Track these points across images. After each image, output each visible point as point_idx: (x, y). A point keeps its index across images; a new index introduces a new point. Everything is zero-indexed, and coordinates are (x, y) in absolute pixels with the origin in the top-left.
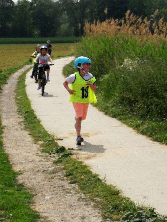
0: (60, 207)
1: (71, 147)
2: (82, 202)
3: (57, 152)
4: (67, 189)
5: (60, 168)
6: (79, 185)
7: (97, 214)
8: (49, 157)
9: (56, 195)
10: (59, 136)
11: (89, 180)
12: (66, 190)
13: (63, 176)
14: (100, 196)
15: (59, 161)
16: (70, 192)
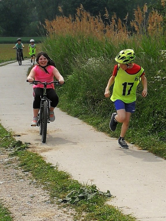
1: (28, 142)
3: (14, 147)
5: (15, 159)
6: (32, 173)
8: (5, 151)
10: (17, 133)
11: (42, 168)
12: (19, 177)
13: (18, 166)
14: (51, 181)
15: (16, 154)
16: (23, 178)
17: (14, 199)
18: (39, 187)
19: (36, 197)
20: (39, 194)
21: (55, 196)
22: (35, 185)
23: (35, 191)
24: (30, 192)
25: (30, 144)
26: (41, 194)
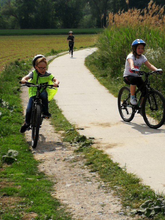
0: (80, 194)
1: (92, 137)
2: (102, 190)
3: (78, 141)
4: (88, 177)
5: (81, 156)
6: (99, 174)
7: (117, 202)
8: (70, 146)
9: (76, 183)
10: (80, 126)
11: (109, 169)
12: (87, 179)
13: (84, 165)
14: (120, 185)
15: (80, 150)
16: (90, 181)
17: (83, 207)
18: (109, 193)
19: (107, 205)
20: (110, 201)
21: (128, 205)
22: (104, 189)
23: (104, 197)
24: (100, 199)
25: (93, 138)
26: (112, 202)
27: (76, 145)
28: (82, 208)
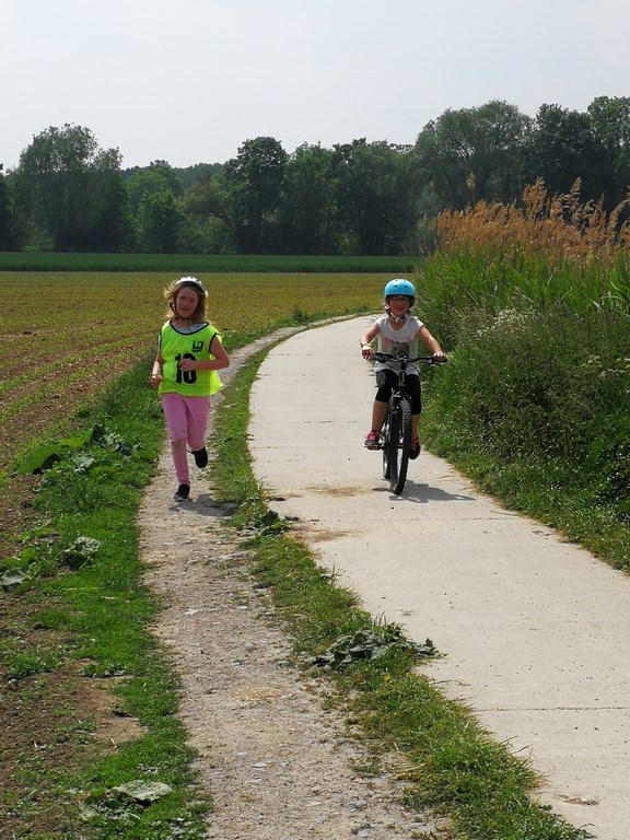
3: (258, 525)
6: (274, 591)
8: (234, 536)
10: (279, 493)
13: (248, 574)
15: (253, 544)
16: (246, 604)
17: (205, 652)
18: (276, 627)
19: (259, 650)
20: (271, 642)
21: (305, 649)
22: (269, 620)
23: (262, 634)
24: (249, 637)
25: (296, 519)
26: (275, 643)
27: (251, 532)
28: (202, 653)
